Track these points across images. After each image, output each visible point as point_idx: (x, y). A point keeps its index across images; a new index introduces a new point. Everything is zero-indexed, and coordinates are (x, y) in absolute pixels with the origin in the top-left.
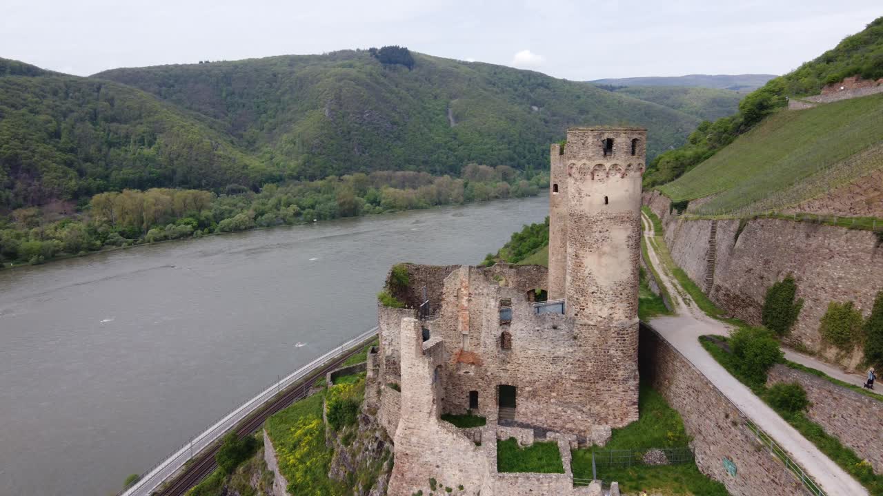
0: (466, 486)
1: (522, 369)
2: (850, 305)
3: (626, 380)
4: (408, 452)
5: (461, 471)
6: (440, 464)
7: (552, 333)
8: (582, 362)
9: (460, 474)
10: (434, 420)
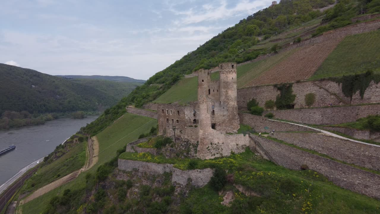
0: (220, 142)
1: (217, 119)
2: (270, 100)
3: (238, 119)
4: (205, 137)
5: (218, 139)
6: (213, 138)
7: (223, 109)
8: (229, 116)
9: (218, 140)
10: (211, 128)
